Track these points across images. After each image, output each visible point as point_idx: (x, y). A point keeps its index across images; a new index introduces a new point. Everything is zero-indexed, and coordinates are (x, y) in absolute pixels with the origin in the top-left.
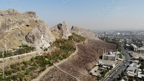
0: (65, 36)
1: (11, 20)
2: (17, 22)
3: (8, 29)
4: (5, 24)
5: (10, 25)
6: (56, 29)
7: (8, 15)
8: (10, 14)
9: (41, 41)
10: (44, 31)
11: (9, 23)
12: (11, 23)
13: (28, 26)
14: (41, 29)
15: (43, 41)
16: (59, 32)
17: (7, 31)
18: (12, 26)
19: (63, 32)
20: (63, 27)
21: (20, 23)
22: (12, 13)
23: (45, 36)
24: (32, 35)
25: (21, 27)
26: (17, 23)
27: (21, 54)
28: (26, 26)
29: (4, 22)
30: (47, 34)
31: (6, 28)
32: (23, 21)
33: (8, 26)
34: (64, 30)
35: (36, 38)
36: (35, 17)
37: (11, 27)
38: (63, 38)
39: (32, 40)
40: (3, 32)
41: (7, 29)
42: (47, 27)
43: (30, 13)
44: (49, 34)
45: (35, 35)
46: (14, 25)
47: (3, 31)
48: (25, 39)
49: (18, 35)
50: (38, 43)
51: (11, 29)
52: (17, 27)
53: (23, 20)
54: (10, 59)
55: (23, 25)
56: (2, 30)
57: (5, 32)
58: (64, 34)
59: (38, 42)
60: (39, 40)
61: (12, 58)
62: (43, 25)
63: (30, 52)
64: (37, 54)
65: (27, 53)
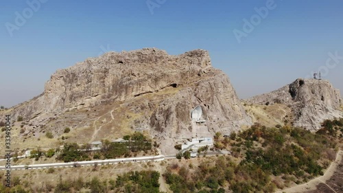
0: (311, 121)
1: (136, 73)
2: (149, 77)
3: (126, 93)
4: (122, 83)
5: (133, 84)
6: (281, 98)
7: (136, 62)
8: (142, 60)
9: (190, 128)
10: (209, 99)
11: (129, 80)
12: (136, 79)
13: (174, 86)
14: (201, 93)
15: (195, 127)
16: (289, 106)
17: (123, 99)
18: (135, 86)
19: (303, 107)
20: (306, 89)
21: (156, 80)
22: (147, 57)
23: (210, 114)
24: (166, 108)
25: (158, 88)
26: (149, 80)
27: (111, 158)
28: (171, 85)
29: (120, 77)
30: (219, 107)
31: (121, 91)
32: (164, 75)
33: (127, 87)
34: (309, 98)
35: (173, 116)
36: (199, 64)
37: (134, 90)
38: (299, 124)
39: (160, 123)
40: (114, 100)
41: (123, 94)
42: (225, 87)
43: (192, 54)
44: (227, 107)
45: (173, 109)
46: (140, 84)
47: (114, 97)
48: (149, 118)
49: (139, 108)
50: (177, 132)
51: (134, 93)
52: (148, 89)
53: (165, 72)
54: (75, 166)
55: (163, 83)
56: (112, 95)
57: (118, 99)
58: (305, 111)
59: (178, 128)
60: (182, 124)
61: (79, 166)
62: (212, 82)
63: (135, 156)
64: (148, 163)
65: (125, 157)
